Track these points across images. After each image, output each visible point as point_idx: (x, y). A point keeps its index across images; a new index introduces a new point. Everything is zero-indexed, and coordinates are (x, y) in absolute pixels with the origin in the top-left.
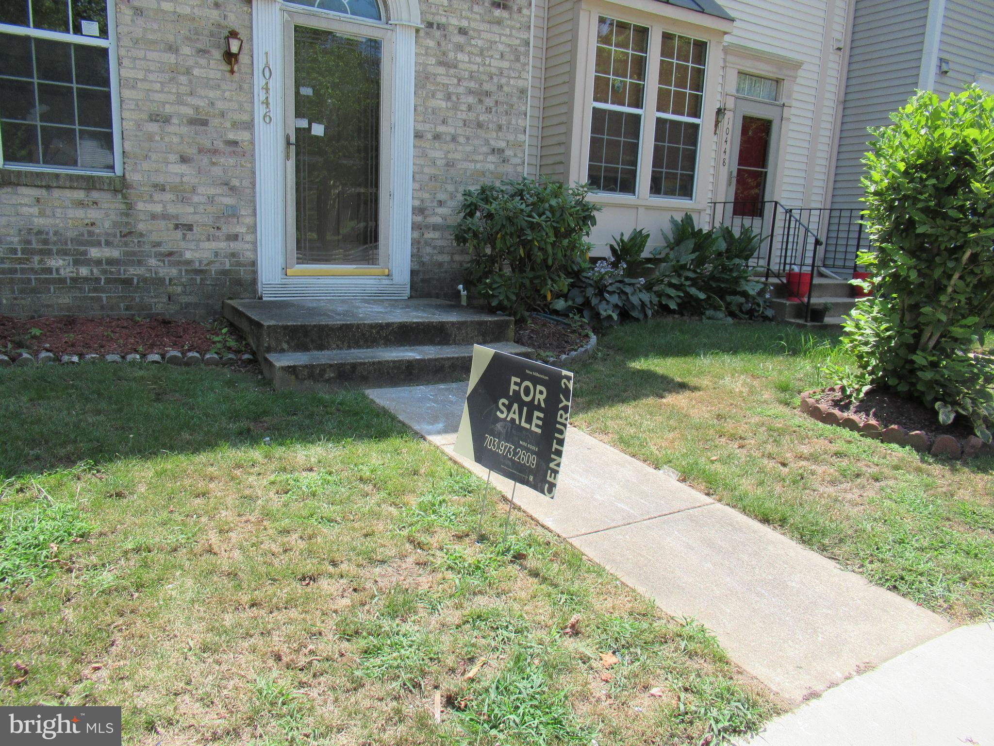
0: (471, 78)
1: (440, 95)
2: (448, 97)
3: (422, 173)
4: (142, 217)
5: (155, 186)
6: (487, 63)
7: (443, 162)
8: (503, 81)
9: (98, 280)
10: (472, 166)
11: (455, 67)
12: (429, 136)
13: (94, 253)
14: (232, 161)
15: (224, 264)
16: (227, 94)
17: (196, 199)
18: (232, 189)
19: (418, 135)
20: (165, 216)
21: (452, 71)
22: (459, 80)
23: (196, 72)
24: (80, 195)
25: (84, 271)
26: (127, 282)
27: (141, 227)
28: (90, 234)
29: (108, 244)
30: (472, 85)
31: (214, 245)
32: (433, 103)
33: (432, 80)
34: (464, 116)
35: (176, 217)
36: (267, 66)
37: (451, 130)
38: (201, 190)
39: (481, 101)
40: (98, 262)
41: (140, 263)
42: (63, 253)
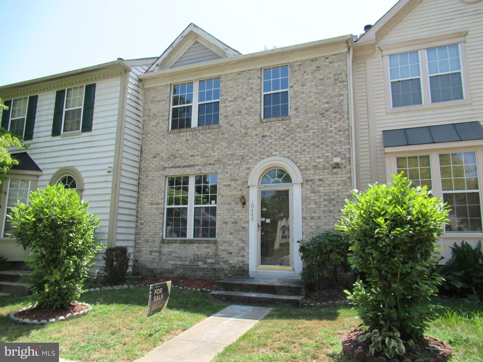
0: (325, 195)
1: (312, 203)
2: (316, 203)
3: (307, 231)
4: (220, 250)
5: (223, 242)
6: (332, 188)
7: (315, 227)
8: (340, 194)
9: (208, 269)
10: (328, 227)
11: (318, 192)
12: (309, 218)
13: (208, 261)
14: (243, 233)
15: (240, 264)
16: (243, 214)
17: (233, 245)
18: (243, 241)
19: (304, 218)
20: (225, 250)
21: (317, 194)
22: (320, 197)
23: (235, 209)
24: (206, 245)
25: (206, 266)
26: (215, 269)
27: (219, 253)
28: (208, 255)
29: (212, 258)
30: (326, 197)
31: (238, 258)
32: (310, 206)
33: (309, 198)
34: (323, 209)
35: (228, 250)
36: (253, 204)
37: (318, 215)
38: (235, 242)
39: (330, 203)
40: (209, 264)
41: (218, 264)
42: (202, 261)
